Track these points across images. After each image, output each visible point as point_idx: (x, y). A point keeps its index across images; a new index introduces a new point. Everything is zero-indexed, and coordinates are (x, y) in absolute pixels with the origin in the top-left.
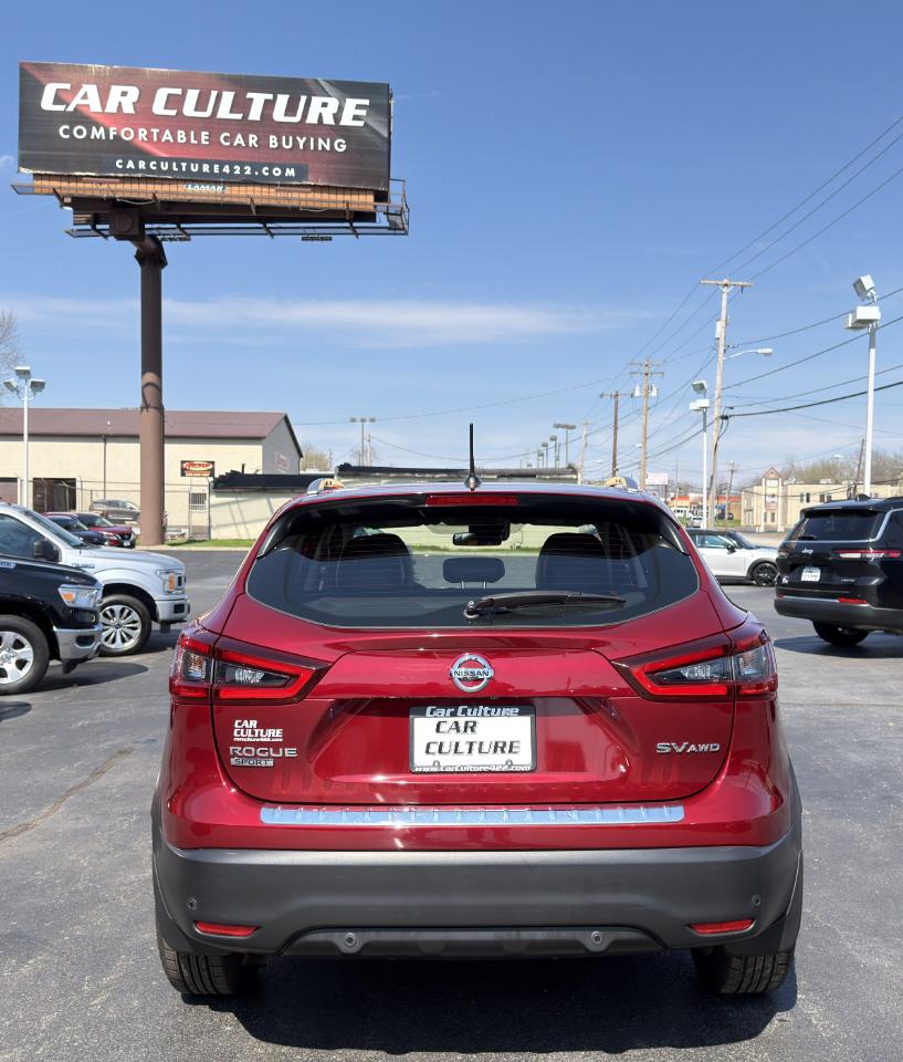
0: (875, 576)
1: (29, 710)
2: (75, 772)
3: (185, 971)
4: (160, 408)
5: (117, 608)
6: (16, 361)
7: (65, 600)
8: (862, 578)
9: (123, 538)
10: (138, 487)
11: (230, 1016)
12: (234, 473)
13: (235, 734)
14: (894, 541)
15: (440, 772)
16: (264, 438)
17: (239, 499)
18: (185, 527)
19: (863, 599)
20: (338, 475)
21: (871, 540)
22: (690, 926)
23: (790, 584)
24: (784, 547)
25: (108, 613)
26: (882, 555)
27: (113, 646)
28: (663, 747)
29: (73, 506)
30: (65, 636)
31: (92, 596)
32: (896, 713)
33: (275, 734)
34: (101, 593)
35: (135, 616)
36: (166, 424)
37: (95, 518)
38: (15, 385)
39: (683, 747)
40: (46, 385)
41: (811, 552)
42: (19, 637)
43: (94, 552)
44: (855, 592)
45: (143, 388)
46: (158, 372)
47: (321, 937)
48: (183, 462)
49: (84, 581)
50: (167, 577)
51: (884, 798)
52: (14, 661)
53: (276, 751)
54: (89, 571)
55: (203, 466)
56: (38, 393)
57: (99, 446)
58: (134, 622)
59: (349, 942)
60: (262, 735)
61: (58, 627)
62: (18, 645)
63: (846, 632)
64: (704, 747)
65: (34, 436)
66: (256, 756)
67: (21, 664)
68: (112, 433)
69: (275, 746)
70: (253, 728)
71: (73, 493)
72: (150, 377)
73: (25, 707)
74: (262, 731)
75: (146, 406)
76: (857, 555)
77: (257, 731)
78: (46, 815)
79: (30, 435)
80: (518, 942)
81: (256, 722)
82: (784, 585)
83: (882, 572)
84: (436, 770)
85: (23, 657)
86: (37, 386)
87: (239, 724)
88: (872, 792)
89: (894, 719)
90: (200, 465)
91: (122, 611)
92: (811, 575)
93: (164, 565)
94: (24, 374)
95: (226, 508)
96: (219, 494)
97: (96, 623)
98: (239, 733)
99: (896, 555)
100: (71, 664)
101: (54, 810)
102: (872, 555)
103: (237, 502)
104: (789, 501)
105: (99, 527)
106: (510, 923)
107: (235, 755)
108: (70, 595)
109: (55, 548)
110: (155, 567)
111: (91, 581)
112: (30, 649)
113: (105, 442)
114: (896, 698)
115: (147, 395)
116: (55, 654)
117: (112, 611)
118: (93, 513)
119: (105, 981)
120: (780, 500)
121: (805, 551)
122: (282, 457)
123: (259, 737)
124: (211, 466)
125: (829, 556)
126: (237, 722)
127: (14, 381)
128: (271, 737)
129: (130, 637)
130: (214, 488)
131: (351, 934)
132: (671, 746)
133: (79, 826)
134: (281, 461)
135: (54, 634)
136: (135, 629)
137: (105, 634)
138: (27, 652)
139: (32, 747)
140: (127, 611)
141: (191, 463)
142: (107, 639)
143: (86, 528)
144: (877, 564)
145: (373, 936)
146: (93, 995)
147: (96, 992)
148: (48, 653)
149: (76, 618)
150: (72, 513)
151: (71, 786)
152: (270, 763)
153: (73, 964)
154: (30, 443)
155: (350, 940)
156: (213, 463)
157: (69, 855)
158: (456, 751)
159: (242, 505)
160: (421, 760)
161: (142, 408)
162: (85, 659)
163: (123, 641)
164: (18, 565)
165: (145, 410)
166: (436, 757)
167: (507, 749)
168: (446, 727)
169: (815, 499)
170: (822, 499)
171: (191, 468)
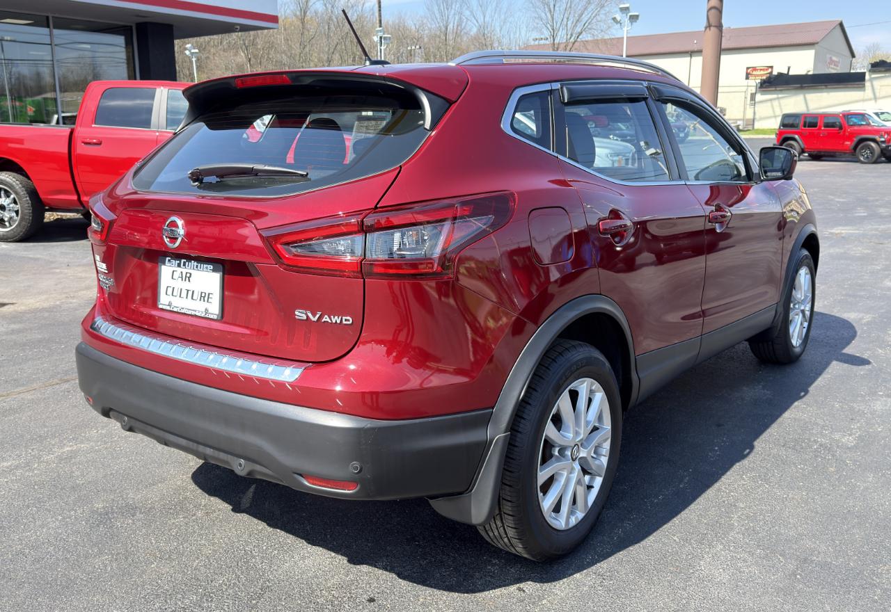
4: (720, 26)
9: (679, 131)
12: (780, 75)
15: (170, 311)
16: (817, 43)
17: (780, 96)
18: (740, 120)
20: (870, 71)
22: (301, 475)
28: (300, 314)
33: (105, 267)
36: (723, 39)
38: (618, 19)
39: (318, 316)
40: (640, 18)
45: (708, 12)
48: (748, 68)
53: (108, 280)
55: (763, 70)
57: (686, 59)
64: (336, 319)
68: (696, 50)
72: (714, 2)
75: (709, 26)
81: (99, 257)
84: (168, 308)
86: (634, 18)
90: (761, 70)
94: (626, 10)
95: (769, 104)
96: (763, 93)
103: (778, 98)
113: (691, 57)
115: (710, 17)
122: (834, 58)
124: (770, 70)
128: (105, 270)
130: (760, 88)
131: (125, 418)
132: (306, 314)
134: (832, 61)
141: (755, 69)
158: (180, 296)
159: (782, 101)
160: (164, 300)
161: (706, 28)
165: (708, 29)
166: (170, 298)
167: (206, 299)
168: (177, 275)
171: (754, 73)
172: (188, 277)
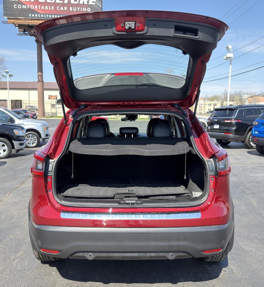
0: (234, 127)
1: (6, 164)
2: (16, 183)
3: (40, 256)
4: (43, 81)
5: (31, 135)
6: (5, 69)
7: (16, 134)
8: (230, 127)
9: (34, 116)
10: (37, 102)
11: (55, 269)
14: (238, 117)
18: (50, 113)
19: (230, 133)
21: (233, 117)
22: (202, 251)
23: (210, 129)
24: (209, 119)
25: (28, 136)
26: (236, 121)
27: (30, 145)
29: (21, 107)
30: (16, 143)
31: (23, 132)
32: (241, 165)
34: (25, 131)
35: (35, 137)
36: (44, 85)
37: (27, 110)
38: (5, 75)
40: (13, 76)
41: (216, 120)
42: (4, 143)
43: (24, 120)
44: (228, 131)
45: (38, 76)
46: (42, 72)
47: (81, 254)
48: (49, 96)
49: (21, 128)
50: (44, 127)
51: (242, 192)
52: (2, 150)
54: (22, 126)
55: (54, 97)
56: (11, 77)
57: (27, 92)
58: (35, 139)
59: (90, 256)
61: (14, 141)
62: (3, 146)
63: (225, 142)
65: (10, 89)
67: (4, 151)
71: (21, 104)
72: (40, 73)
73: (5, 163)
76: (229, 121)
78: (7, 197)
79: (9, 89)
80: (146, 257)
82: (209, 129)
83: (236, 126)
85: (5, 149)
86: (11, 76)
88: (239, 190)
89: (241, 167)
91: (32, 136)
92: (216, 127)
93: (43, 124)
94: (7, 72)
96: (58, 104)
97: (24, 140)
99: (240, 121)
100: (18, 151)
101: (9, 195)
102: (234, 122)
104: (206, 106)
105: (28, 113)
106: (143, 251)
108: (17, 132)
109: (13, 119)
110: (40, 124)
111: (23, 128)
112: (7, 147)
113: (29, 90)
114: (240, 161)
115: (39, 78)
116: (13, 148)
117: (29, 136)
118: (26, 109)
119: (18, 255)
120: (203, 105)
121: (215, 120)
124: (56, 97)
125: (222, 121)
127: (5, 74)
129: (34, 143)
131: (91, 254)
133: (16, 200)
135: (13, 142)
136: (35, 141)
137: (28, 142)
138: (6, 148)
139: (5, 175)
140: (33, 136)
141: (51, 96)
142: (28, 143)
143: (24, 113)
144: (235, 124)
145: (98, 254)
146: (14, 260)
147: (15, 259)
148: (11, 148)
149: (18, 138)
150: (21, 109)
151: (15, 187)
153: (9, 248)
154: (10, 91)
155: (90, 255)
156: (57, 96)
157: (12, 210)
161: (38, 82)
162: (22, 149)
163: (33, 144)
164: (3, 124)
165: (39, 82)
169: (212, 105)
170: (214, 105)
171: (51, 97)
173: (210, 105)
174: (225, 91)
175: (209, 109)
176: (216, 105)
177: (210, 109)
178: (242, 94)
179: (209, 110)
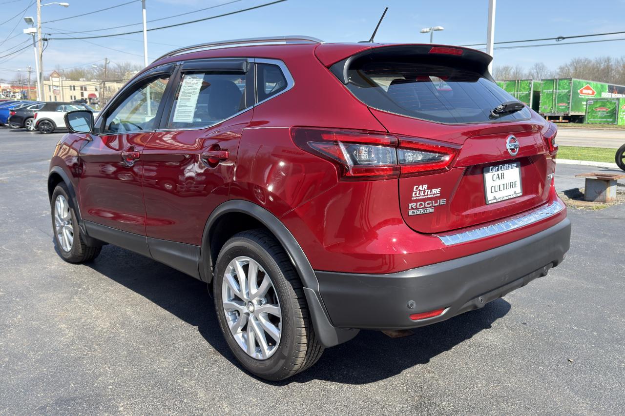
13: (413, 195)
15: (497, 202)
33: (436, 191)
53: (436, 202)
59: (481, 301)
60: (429, 194)
66: (425, 207)
69: (435, 199)
70: (424, 190)
74: (430, 191)
77: (427, 191)
81: (427, 186)
84: (495, 201)
87: (417, 188)
98: (416, 194)
104: (64, 89)
107: (412, 208)
120: (61, 88)
123: (427, 195)
126: (415, 187)
128: (434, 194)
131: (481, 298)
145: (488, 295)
152: (432, 210)
158: (500, 190)
160: (490, 197)
166: (494, 194)
167: (514, 186)
168: (495, 177)
169: (78, 89)
170: (82, 89)
172: (503, 176)
173: (74, 89)
174: (106, 61)
175: (71, 97)
176: (86, 89)
177: (75, 97)
178: (131, 70)
179: (72, 99)
